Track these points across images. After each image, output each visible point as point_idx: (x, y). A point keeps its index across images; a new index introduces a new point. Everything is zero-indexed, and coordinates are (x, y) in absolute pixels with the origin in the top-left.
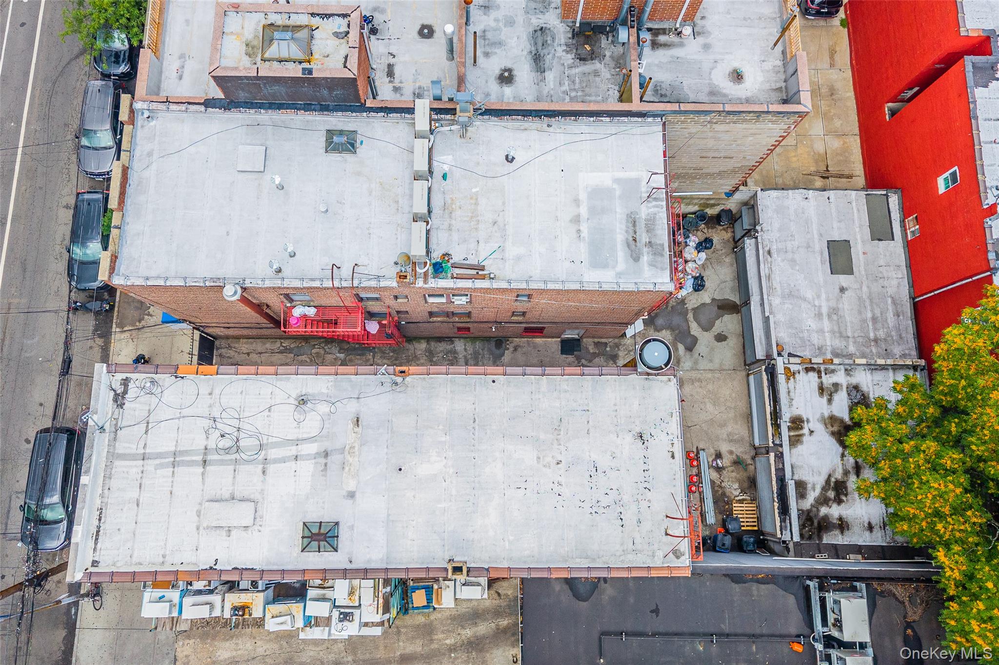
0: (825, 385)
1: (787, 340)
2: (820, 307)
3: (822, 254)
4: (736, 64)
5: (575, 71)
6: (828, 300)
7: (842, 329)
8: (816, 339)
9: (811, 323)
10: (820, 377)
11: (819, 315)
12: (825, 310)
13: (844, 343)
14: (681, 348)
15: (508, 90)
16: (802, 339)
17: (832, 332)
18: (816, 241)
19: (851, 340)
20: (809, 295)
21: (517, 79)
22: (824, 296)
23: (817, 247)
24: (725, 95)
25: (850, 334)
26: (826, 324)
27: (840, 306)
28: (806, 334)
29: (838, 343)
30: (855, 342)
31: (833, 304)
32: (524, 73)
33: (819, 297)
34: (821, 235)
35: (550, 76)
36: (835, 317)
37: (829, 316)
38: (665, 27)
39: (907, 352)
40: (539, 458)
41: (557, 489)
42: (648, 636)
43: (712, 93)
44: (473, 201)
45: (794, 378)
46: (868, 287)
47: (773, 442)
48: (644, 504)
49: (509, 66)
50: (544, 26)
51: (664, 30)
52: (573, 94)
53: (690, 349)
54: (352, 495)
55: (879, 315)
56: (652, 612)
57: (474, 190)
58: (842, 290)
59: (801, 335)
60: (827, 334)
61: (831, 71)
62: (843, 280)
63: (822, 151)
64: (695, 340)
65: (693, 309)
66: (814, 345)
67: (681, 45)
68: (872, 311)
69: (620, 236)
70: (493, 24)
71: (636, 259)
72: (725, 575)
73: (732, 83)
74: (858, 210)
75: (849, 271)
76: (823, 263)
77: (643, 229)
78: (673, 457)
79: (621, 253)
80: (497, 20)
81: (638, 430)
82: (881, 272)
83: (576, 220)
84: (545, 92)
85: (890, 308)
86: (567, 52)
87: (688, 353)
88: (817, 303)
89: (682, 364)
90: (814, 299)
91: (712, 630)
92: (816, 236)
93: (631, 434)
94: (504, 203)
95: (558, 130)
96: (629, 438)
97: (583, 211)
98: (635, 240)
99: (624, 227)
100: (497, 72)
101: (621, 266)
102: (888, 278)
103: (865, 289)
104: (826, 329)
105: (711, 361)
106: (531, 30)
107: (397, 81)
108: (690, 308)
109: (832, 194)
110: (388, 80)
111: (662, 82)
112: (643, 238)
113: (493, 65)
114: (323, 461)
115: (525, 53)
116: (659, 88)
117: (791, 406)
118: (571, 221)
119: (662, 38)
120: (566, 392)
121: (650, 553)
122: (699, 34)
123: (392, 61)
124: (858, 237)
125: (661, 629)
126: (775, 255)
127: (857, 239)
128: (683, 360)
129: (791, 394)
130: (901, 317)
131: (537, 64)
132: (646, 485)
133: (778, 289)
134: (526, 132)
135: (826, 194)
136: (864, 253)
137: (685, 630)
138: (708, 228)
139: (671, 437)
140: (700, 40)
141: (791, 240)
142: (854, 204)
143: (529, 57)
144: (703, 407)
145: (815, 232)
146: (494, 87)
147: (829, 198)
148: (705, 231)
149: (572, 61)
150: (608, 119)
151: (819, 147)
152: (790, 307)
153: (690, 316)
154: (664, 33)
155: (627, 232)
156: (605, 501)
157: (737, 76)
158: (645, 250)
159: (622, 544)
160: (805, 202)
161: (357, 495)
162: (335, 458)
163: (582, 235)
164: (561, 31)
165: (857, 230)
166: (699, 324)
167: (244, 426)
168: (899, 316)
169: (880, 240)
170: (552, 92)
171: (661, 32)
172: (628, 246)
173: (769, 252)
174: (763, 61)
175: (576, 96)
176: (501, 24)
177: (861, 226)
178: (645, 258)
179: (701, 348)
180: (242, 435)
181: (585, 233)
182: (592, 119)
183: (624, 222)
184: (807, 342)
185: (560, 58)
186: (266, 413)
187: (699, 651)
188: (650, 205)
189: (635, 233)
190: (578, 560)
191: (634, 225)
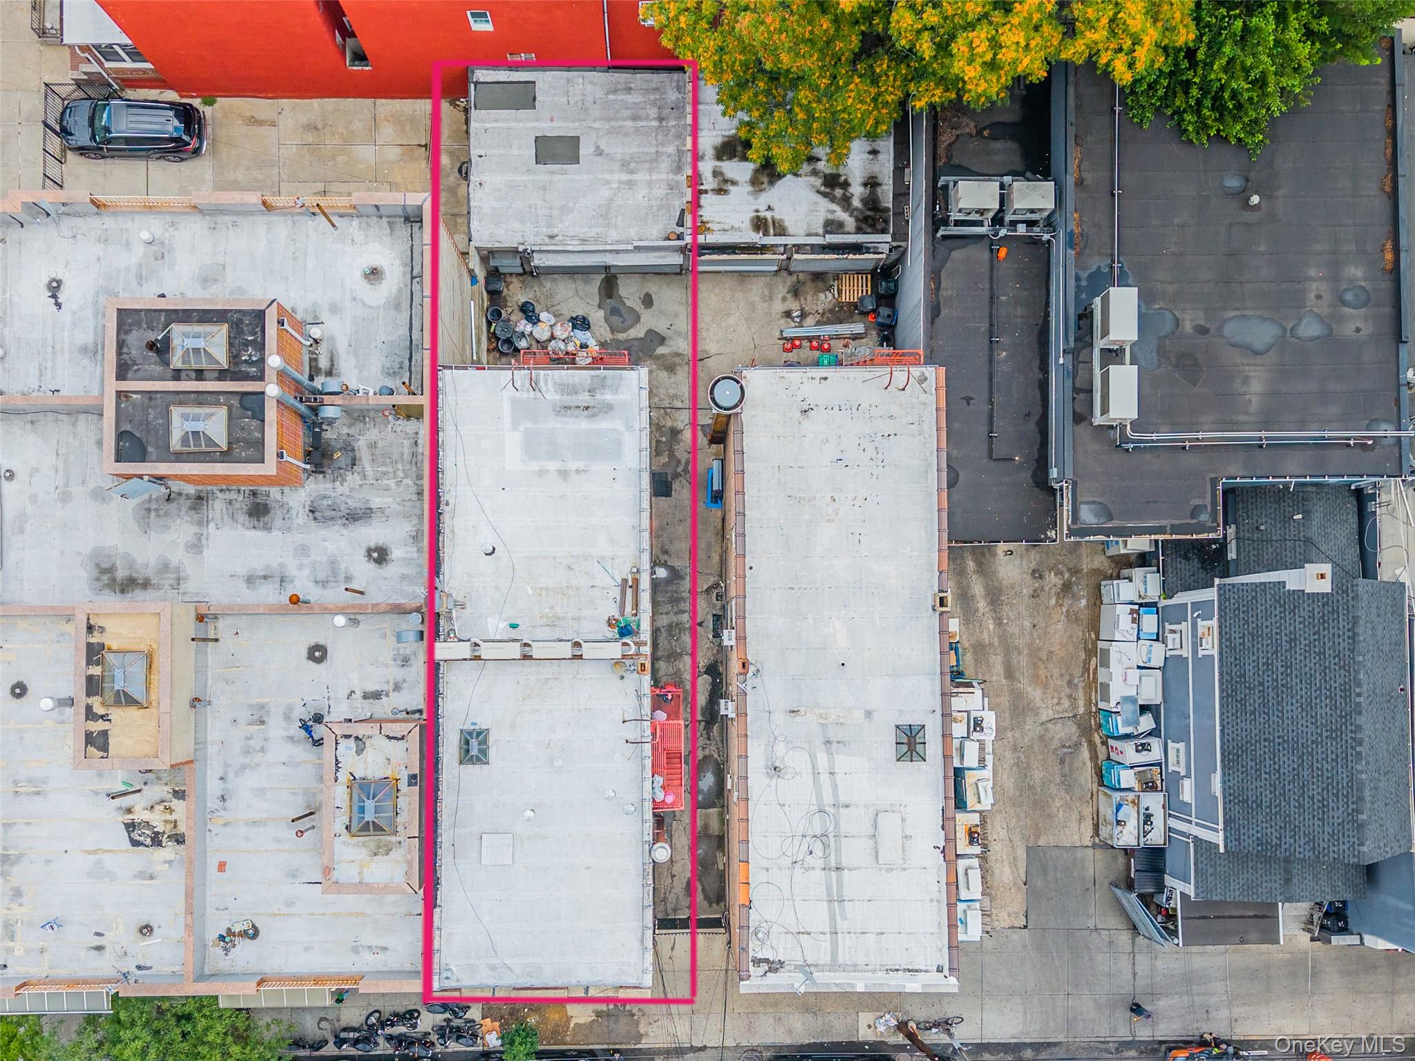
0: (715, 186)
1: (661, 226)
2: (620, 182)
3: (553, 172)
4: (358, 275)
5: (369, 470)
6: (611, 172)
7: (648, 158)
8: (660, 191)
9: (640, 194)
10: (706, 192)
11: (631, 184)
12: (625, 177)
13: (664, 157)
14: (661, 350)
15: (396, 553)
16: (660, 208)
17: (651, 171)
18: (536, 178)
19: (660, 149)
20: (605, 193)
21: (380, 543)
22: (607, 176)
23: (545, 178)
24: (400, 291)
25: (653, 150)
26: (641, 177)
27: (619, 157)
28: (654, 203)
29: (665, 165)
30: (663, 145)
31: (616, 166)
32: (373, 533)
33: (607, 182)
34: (529, 171)
35: (376, 502)
36: (633, 165)
37: (632, 172)
38: (307, 360)
39: (674, 84)
40: (829, 521)
41: (859, 502)
42: (992, 409)
43: (397, 307)
44: (544, 593)
45: (708, 222)
46: (595, 121)
47: (782, 254)
48: (874, 411)
49: (363, 551)
50: (307, 508)
51: (310, 360)
52: (400, 474)
53: (662, 340)
54: (869, 714)
55: (629, 111)
56: (968, 404)
57: (530, 592)
58: (599, 152)
59: (655, 208)
60: (654, 177)
61: (281, 126)
62: (585, 150)
63: (399, 150)
64: (650, 332)
65: (612, 332)
66: (667, 194)
67: (332, 339)
68: (624, 119)
69: (582, 424)
70: (306, 572)
71: (609, 408)
72: (932, 324)
73: (383, 281)
74: (496, 121)
75: (574, 141)
76: (565, 173)
77: (574, 397)
78: (826, 379)
79: (603, 424)
80: (301, 567)
81: (798, 414)
82: (576, 103)
83: (564, 474)
84: (399, 508)
85: (620, 97)
86: (344, 480)
87: (667, 342)
88: (616, 186)
89: (681, 351)
90: (611, 189)
91: (986, 341)
92: (531, 177)
93: (803, 423)
94: (545, 557)
95: (453, 493)
96: (807, 424)
97: (553, 466)
98: (587, 408)
99: (571, 420)
100: (372, 565)
101: (619, 425)
102: (583, 95)
103: (597, 125)
104: (648, 178)
105: (676, 315)
106: (313, 524)
107: (386, 688)
108: (611, 336)
109: (474, 152)
110: (384, 699)
111: (383, 366)
112: (584, 399)
113: (364, 571)
114: (834, 746)
115: (345, 532)
116: (391, 371)
117: (740, 230)
118: (565, 480)
119: (323, 363)
120: (759, 491)
121: (922, 407)
122: (316, 317)
123: (359, 694)
124: (531, 125)
125: (986, 395)
126: (556, 231)
127: (534, 128)
128: (675, 349)
129: (726, 227)
130: (632, 85)
131: (361, 518)
132: (854, 409)
133: (598, 230)
134: (456, 530)
135: (474, 159)
136: (552, 120)
137: (986, 370)
138: (506, 306)
139: (805, 380)
140: (324, 316)
141: (536, 209)
142: (487, 125)
143: (352, 527)
144: (732, 329)
145: (525, 178)
146: (391, 570)
147: (480, 156)
148: (510, 310)
149: (356, 474)
150: (441, 434)
151: (393, 153)
152: (620, 218)
153: (621, 336)
154: (316, 360)
155: (577, 417)
156: (871, 452)
157: (374, 274)
158: (598, 397)
159: (914, 436)
160: (486, 187)
161: (868, 708)
162: (832, 734)
163: (582, 467)
164: (315, 487)
165: (521, 125)
166: (631, 327)
167: (800, 831)
168: (630, 89)
169: (534, 99)
170: (398, 500)
171: (314, 364)
172: (594, 416)
173: (551, 237)
174: (353, 241)
175: (404, 471)
176: (306, 562)
177: (516, 120)
178: (609, 397)
179: (661, 326)
180: (810, 832)
181: (580, 465)
182: (441, 453)
183: (565, 419)
184: (664, 202)
185: (352, 490)
186: (787, 808)
187: (1007, 356)
188: (544, 389)
189: (578, 407)
190: (930, 481)
191: (569, 408)
